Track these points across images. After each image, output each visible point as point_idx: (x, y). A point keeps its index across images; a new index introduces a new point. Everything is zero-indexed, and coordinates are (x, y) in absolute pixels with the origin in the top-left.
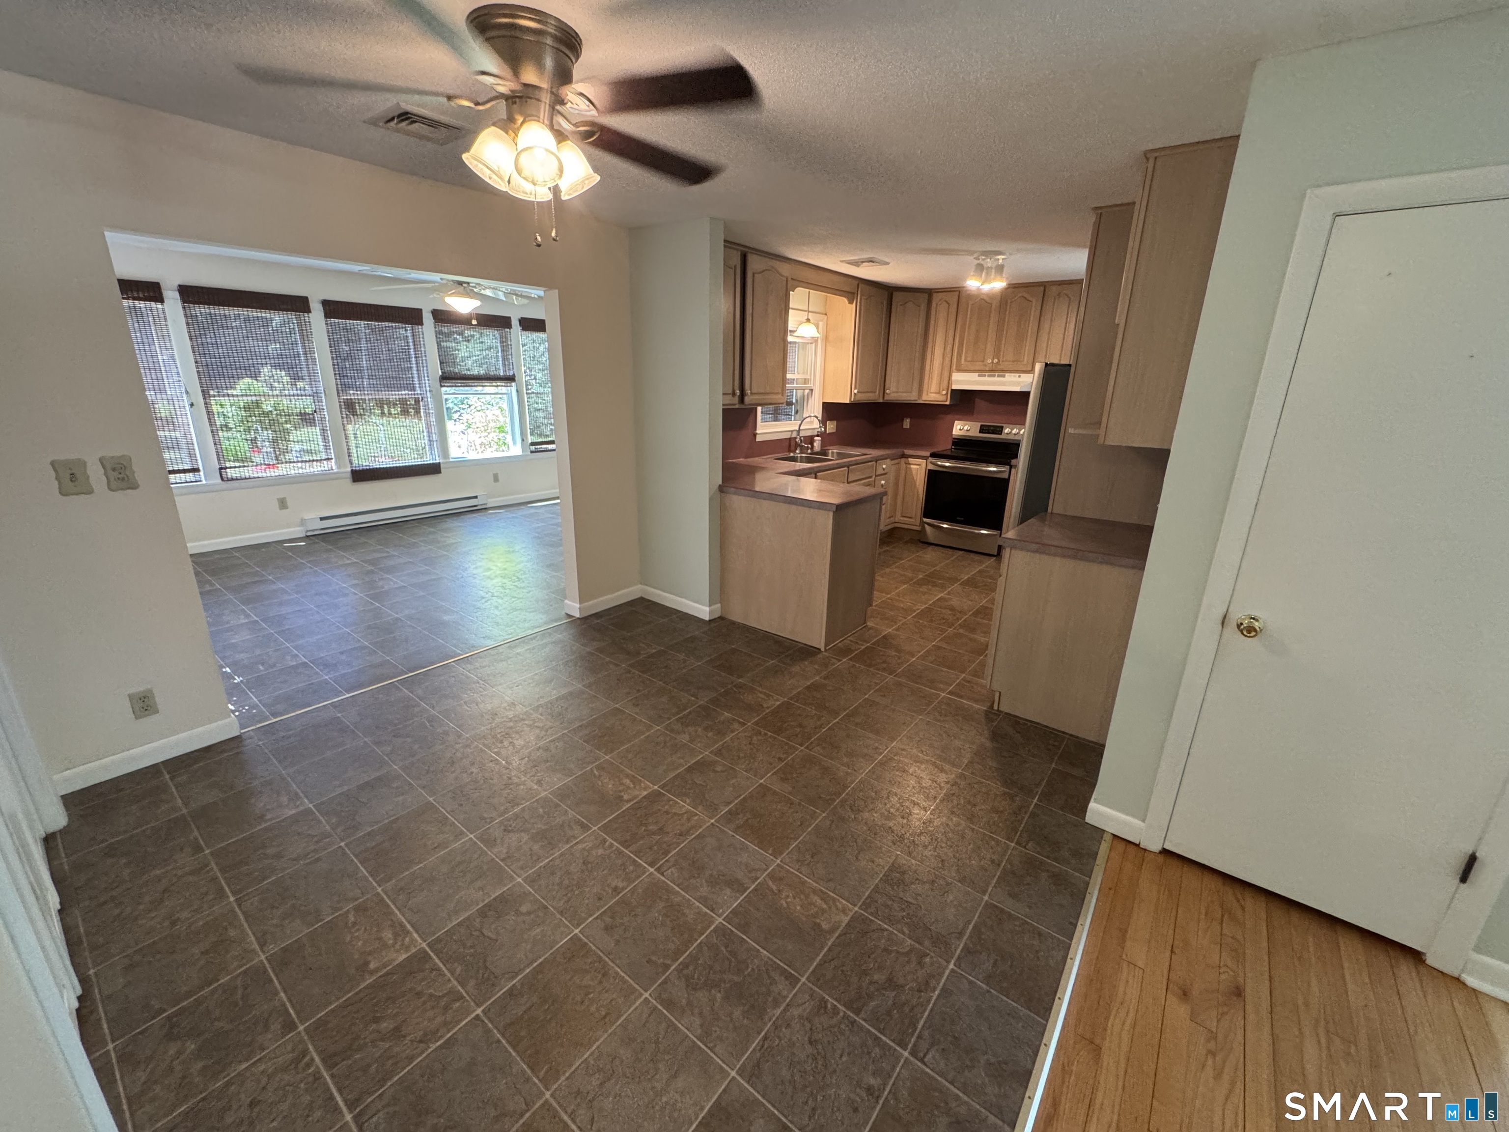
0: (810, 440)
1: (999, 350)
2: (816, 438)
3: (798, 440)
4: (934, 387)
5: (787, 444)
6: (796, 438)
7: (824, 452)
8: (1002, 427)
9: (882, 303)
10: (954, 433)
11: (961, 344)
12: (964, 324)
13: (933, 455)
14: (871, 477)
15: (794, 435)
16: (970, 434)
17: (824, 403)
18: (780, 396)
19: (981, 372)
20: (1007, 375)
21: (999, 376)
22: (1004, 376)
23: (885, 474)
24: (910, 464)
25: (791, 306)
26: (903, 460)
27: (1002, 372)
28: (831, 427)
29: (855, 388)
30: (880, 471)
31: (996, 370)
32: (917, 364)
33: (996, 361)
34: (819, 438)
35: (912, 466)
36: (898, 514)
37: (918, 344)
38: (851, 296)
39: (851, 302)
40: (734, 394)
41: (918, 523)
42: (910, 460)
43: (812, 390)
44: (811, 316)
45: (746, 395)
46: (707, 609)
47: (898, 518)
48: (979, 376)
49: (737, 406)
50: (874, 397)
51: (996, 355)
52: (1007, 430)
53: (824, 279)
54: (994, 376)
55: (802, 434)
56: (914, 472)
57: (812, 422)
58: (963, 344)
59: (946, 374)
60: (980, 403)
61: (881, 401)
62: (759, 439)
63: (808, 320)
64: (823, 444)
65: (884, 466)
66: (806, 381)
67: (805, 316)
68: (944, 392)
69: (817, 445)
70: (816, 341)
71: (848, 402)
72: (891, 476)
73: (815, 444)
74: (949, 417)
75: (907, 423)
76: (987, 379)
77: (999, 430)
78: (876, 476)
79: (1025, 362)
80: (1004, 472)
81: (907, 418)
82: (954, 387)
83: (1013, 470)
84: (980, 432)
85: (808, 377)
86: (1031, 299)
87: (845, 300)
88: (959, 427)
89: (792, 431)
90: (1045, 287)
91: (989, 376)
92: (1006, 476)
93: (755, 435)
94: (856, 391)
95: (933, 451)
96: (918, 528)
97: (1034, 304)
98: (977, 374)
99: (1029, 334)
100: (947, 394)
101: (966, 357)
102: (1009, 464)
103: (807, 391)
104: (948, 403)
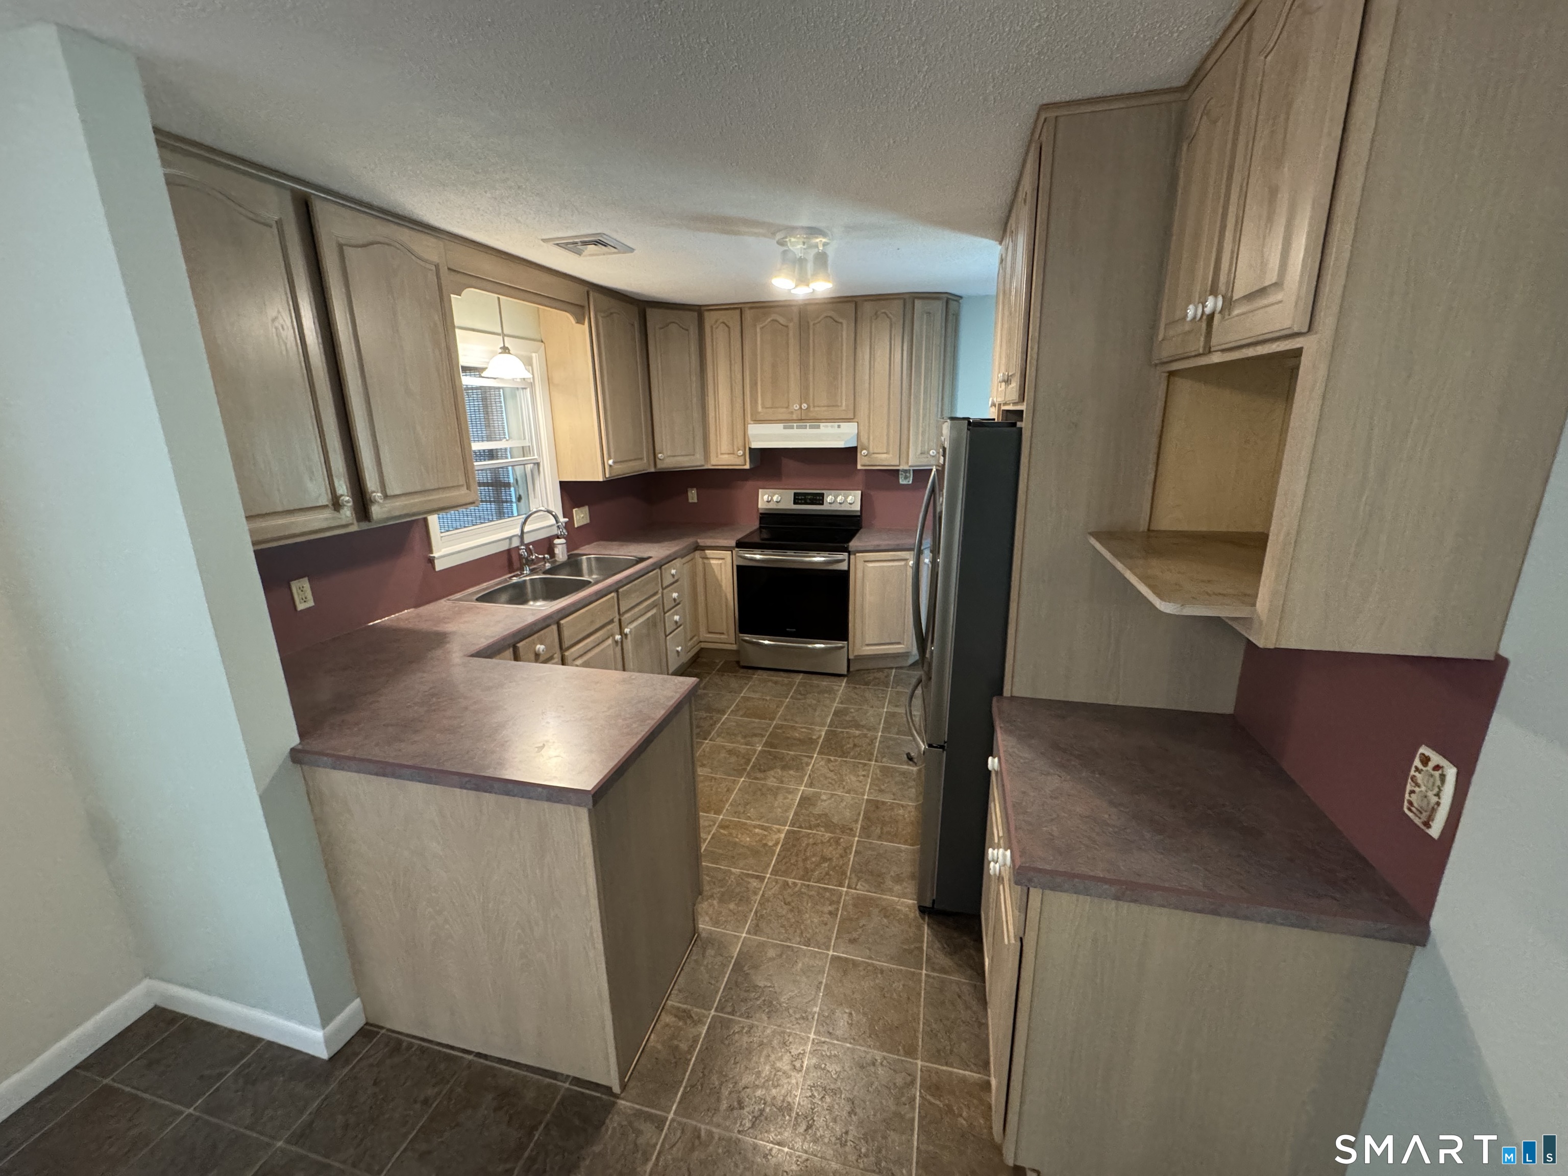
0: (547, 545)
1: (807, 388)
2: (557, 541)
3: (523, 552)
4: (725, 446)
5: (505, 558)
6: (518, 548)
7: (573, 564)
8: (822, 495)
9: (633, 325)
10: (760, 506)
11: (754, 384)
12: (754, 354)
13: (741, 545)
14: (655, 594)
15: (516, 543)
16: (781, 506)
17: (561, 483)
18: (464, 491)
19: (787, 422)
20: (822, 424)
21: (811, 427)
22: (818, 427)
23: (677, 581)
24: (707, 558)
25: (457, 322)
26: (698, 553)
27: (816, 421)
28: (581, 516)
29: (610, 458)
30: (668, 580)
31: (806, 419)
32: (696, 415)
33: (804, 406)
34: (563, 541)
35: (713, 562)
36: (703, 629)
37: (694, 385)
38: (579, 311)
39: (580, 321)
40: (336, 504)
41: (733, 640)
42: (709, 553)
43: (538, 464)
44: (509, 343)
45: (372, 502)
46: (318, 1034)
47: (704, 635)
48: (785, 428)
49: (355, 528)
50: (642, 465)
51: (804, 397)
52: (829, 499)
53: (524, 278)
54: (805, 427)
55: (527, 540)
56: (716, 570)
57: (543, 518)
58: (756, 384)
59: (739, 426)
60: (788, 464)
61: (653, 470)
62: (439, 566)
63: (505, 350)
64: (572, 545)
65: (673, 571)
66: (524, 451)
67: (498, 342)
68: (741, 453)
69: (561, 552)
70: (532, 385)
71: (601, 479)
72: (685, 583)
73: (557, 551)
74: (750, 484)
75: (693, 496)
76: (795, 431)
77: (818, 499)
78: (663, 589)
79: (844, 407)
80: (842, 561)
81: (692, 487)
82: (755, 445)
83: (852, 557)
84: (795, 503)
85: (527, 443)
86: (841, 320)
87: (572, 319)
88: (766, 497)
89: (510, 538)
90: (856, 303)
91: (798, 427)
92: (843, 566)
93: (431, 561)
94: (611, 462)
95: (740, 536)
96: (734, 647)
97: (845, 326)
98: (782, 425)
99: (844, 367)
100: (744, 454)
101: (763, 404)
102: (846, 550)
103: (529, 467)
104: (747, 467)
